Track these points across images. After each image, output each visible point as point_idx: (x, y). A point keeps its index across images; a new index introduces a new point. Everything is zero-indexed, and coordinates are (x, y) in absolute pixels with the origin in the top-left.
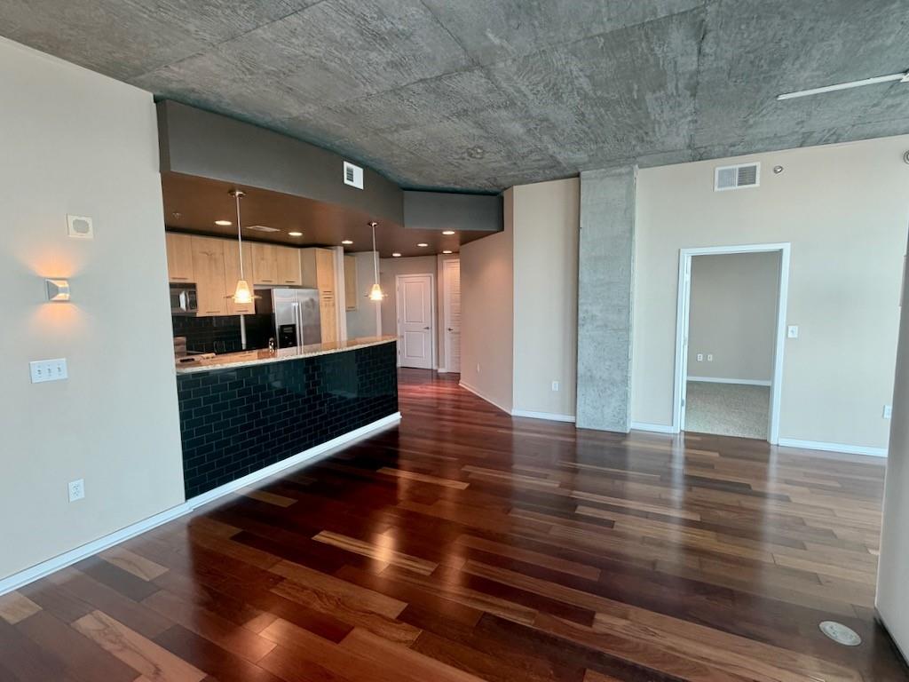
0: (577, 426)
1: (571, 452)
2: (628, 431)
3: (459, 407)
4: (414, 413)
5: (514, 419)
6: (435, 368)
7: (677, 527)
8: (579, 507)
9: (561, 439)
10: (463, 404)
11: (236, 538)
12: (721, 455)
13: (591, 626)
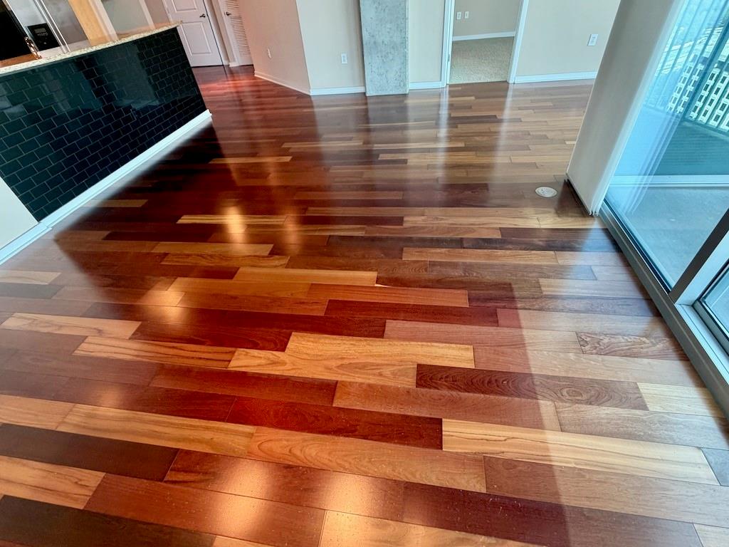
0: (367, 95)
1: (365, 117)
2: (407, 92)
3: (259, 97)
4: (221, 109)
5: (313, 99)
6: (225, 63)
7: (443, 154)
8: (381, 155)
9: (357, 107)
10: (263, 93)
11: (108, 238)
12: (477, 98)
13: (402, 225)
